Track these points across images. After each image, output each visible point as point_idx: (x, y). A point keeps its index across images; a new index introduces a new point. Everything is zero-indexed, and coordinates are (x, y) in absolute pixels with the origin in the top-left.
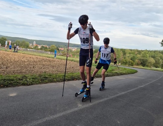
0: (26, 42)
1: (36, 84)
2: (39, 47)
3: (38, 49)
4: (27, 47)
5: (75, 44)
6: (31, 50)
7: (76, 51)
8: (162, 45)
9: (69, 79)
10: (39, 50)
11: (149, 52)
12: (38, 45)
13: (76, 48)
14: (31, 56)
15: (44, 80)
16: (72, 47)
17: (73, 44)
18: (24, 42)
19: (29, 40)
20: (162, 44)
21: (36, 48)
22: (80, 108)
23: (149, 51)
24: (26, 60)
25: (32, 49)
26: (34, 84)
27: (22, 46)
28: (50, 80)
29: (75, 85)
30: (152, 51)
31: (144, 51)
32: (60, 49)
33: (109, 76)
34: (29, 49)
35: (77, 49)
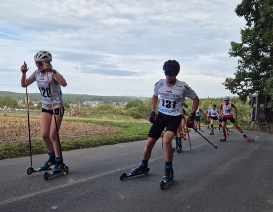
0: (13, 98)
1: (10, 158)
2: (36, 105)
3: (33, 108)
4: (15, 105)
5: (94, 96)
6: (21, 111)
7: (96, 107)
8: (226, 87)
9: (70, 147)
10: (35, 110)
11: (214, 101)
12: (34, 102)
13: (97, 102)
14: (17, 119)
15: (25, 150)
16: (92, 101)
17: (92, 96)
18: (8, 98)
19: (18, 93)
20: (226, 85)
21: (30, 106)
22: (69, 184)
23: (212, 100)
24: (8, 126)
25: (23, 108)
26: (7, 158)
27: (5, 105)
28: (36, 150)
29: (77, 155)
30: (217, 99)
31: (205, 99)
32: (71, 105)
33: (140, 140)
34: (17, 109)
35: (100, 103)
